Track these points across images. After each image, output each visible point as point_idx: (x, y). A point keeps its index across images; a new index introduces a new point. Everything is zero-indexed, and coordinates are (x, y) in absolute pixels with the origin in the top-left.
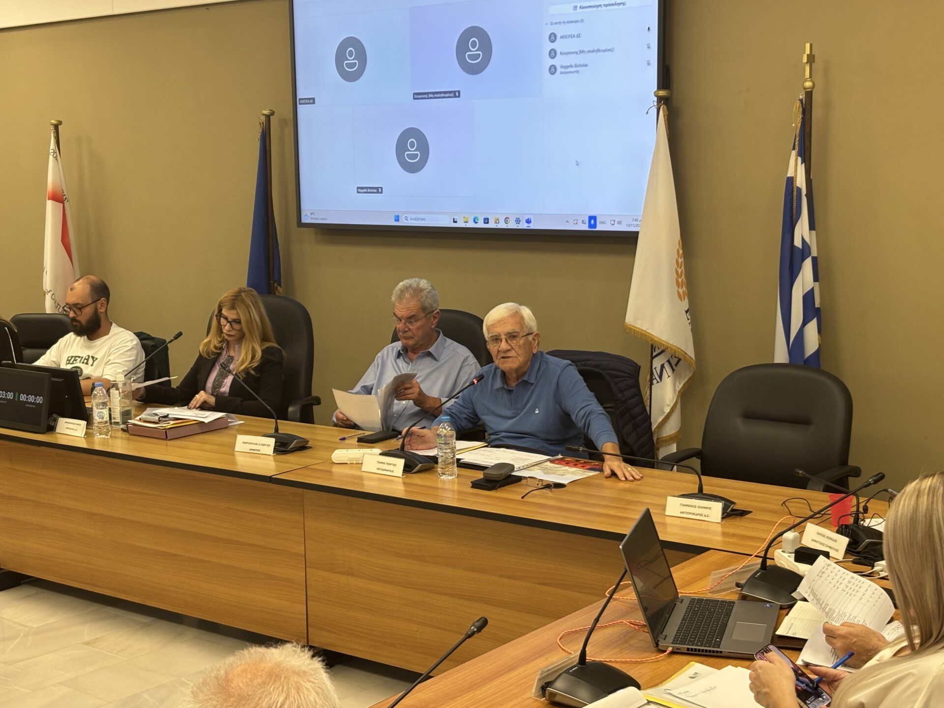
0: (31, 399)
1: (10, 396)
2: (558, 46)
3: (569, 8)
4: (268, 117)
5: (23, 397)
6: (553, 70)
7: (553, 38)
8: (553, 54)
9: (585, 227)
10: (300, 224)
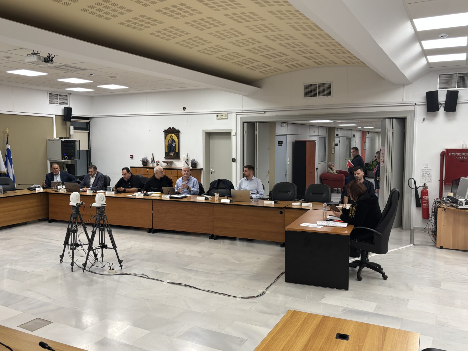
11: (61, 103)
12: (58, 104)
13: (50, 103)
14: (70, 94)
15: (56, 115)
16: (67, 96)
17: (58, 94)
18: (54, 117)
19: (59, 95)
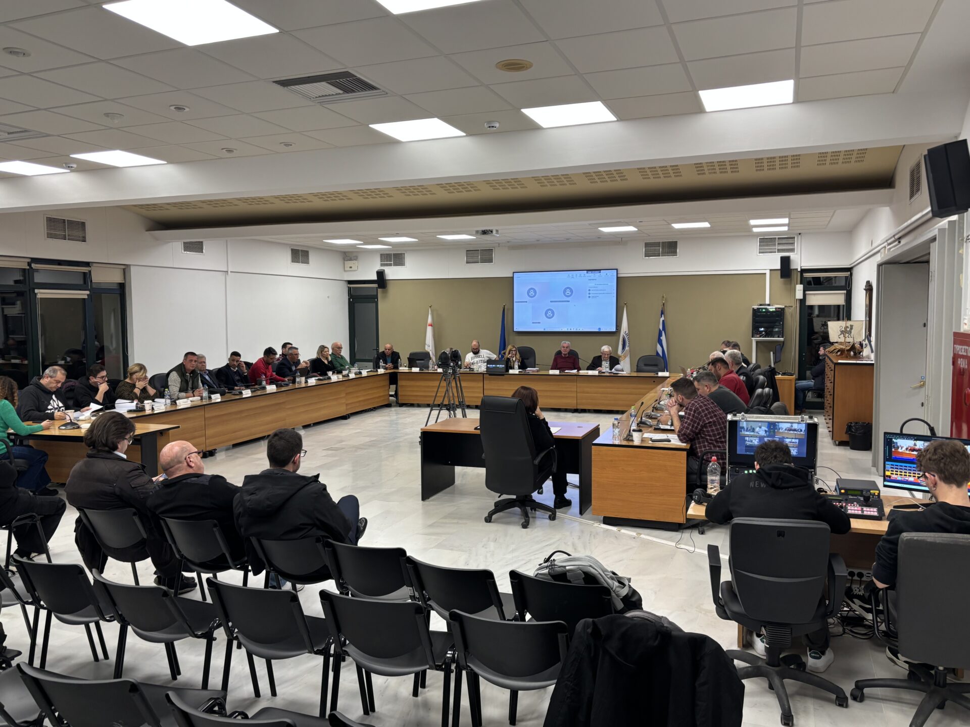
0: (501, 366)
1: (494, 366)
2: (590, 292)
3: (594, 284)
4: (504, 306)
5: (498, 366)
6: (589, 297)
7: (589, 290)
8: (589, 294)
9: (598, 330)
10: (514, 331)
11: (779, 251)
12: (775, 252)
13: (760, 253)
14: (800, 234)
15: (771, 270)
16: (794, 238)
17: (777, 237)
18: (768, 272)
19: (779, 238)
